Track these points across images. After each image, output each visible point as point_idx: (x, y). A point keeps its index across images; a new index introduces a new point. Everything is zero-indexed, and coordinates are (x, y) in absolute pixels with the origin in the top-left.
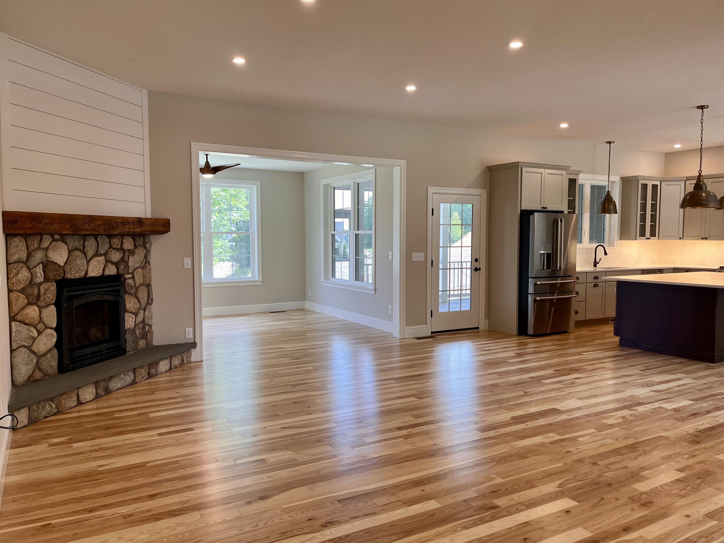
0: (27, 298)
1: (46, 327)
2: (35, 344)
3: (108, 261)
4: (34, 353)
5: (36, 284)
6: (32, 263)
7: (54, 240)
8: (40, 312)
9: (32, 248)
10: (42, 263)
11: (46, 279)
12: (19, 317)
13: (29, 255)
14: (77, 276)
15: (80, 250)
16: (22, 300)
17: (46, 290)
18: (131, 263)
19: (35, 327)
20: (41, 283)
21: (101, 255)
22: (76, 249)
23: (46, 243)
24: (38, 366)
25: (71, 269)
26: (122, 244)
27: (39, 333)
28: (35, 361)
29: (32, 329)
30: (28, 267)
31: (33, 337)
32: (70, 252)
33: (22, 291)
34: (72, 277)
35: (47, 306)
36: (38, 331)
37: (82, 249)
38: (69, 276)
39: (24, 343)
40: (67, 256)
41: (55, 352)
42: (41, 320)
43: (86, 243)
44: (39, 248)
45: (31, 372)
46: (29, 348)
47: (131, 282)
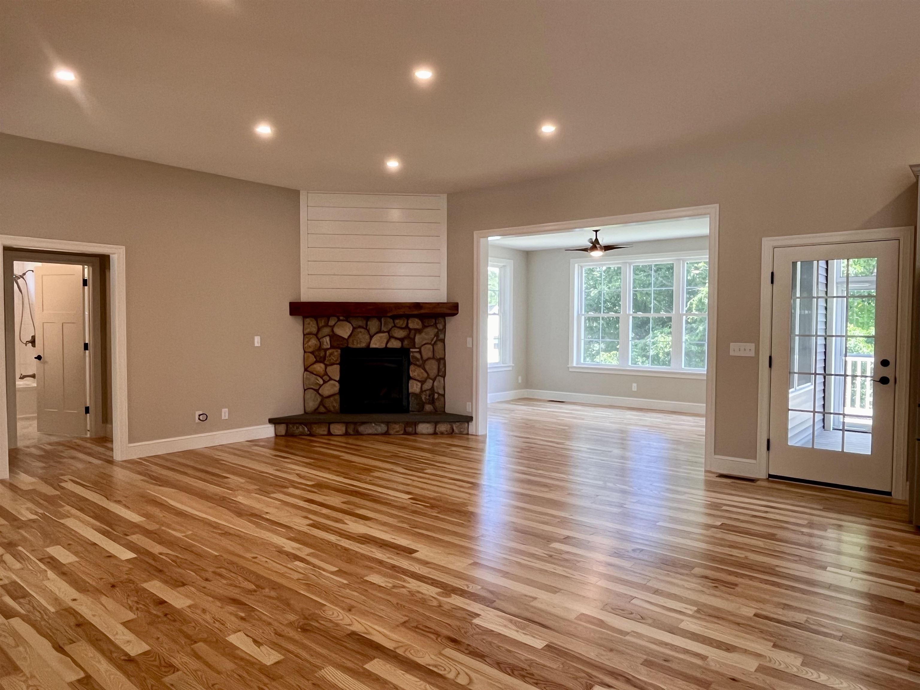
0: (315, 357)
1: (331, 379)
2: (320, 389)
3: (391, 337)
4: (319, 394)
5: (323, 349)
6: (320, 335)
7: (339, 320)
8: (326, 368)
9: (320, 325)
10: (329, 335)
11: (332, 347)
12: (309, 369)
13: (319, 330)
14: (359, 346)
15: (362, 327)
16: (312, 359)
17: (331, 354)
18: (418, 339)
19: (321, 378)
20: (328, 349)
21: (384, 332)
22: (360, 327)
23: (332, 322)
24: (322, 403)
25: (353, 341)
26: (407, 323)
27: (325, 382)
28: (319, 400)
29: (319, 378)
30: (317, 338)
31: (319, 384)
32: (354, 328)
33: (312, 353)
34: (354, 347)
35: (332, 364)
36: (323, 380)
37: (365, 327)
38: (351, 346)
39: (312, 387)
40: (351, 332)
41: (337, 397)
42: (326, 374)
43: (369, 323)
44: (327, 325)
45: (316, 407)
46: (317, 391)
47: (418, 355)
